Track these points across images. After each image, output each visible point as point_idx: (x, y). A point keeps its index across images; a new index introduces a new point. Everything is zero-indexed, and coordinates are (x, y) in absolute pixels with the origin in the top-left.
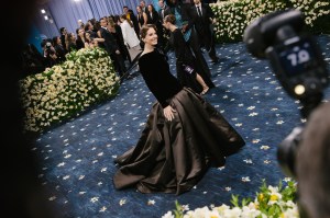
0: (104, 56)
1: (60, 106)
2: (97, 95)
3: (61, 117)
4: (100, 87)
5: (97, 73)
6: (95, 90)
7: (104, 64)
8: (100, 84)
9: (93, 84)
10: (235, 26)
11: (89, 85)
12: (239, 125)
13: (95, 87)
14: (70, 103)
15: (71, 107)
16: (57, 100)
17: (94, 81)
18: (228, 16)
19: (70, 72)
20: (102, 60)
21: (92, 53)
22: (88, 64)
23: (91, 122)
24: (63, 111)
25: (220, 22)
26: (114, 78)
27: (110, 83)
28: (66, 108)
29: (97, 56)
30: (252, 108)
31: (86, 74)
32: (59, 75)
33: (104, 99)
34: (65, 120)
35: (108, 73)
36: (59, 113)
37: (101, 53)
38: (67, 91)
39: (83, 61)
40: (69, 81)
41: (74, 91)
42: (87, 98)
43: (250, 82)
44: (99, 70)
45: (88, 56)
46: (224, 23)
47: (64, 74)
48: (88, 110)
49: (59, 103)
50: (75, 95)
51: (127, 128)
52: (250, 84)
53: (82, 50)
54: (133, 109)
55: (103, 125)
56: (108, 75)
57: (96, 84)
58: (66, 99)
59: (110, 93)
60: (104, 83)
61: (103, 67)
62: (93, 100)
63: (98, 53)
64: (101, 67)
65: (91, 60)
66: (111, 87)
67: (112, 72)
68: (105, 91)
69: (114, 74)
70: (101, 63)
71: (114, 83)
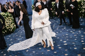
0: (10, 16)
2: (6, 31)
4: (7, 28)
12: (60, 48)
21: (6, 14)
26: (13, 25)
30: (65, 42)
35: (11, 23)
37: (10, 15)
43: (65, 32)
44: (8, 21)
45: (4, 15)
52: (65, 33)
54: (20, 38)
56: (11, 24)
59: (11, 30)
60: (9, 27)
61: (10, 20)
62: (4, 33)
63: (8, 15)
64: (9, 20)
65: (5, 17)
66: (12, 28)
67: (13, 23)
68: (9, 30)
69: (14, 24)
70: (9, 19)
71: (13, 27)
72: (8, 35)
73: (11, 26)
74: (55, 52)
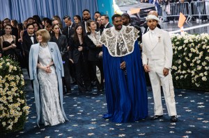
0: (14, 73)
10: (203, 70)
18: (195, 55)
25: (184, 61)
26: (22, 106)
29: (4, 72)
35: (15, 98)
44: (3, 92)
46: (188, 63)
56: (15, 101)
59: (10, 127)
60: (6, 112)
63: (8, 68)
64: (6, 88)
66: (13, 119)
67: (21, 97)
68: (4, 124)
69: (23, 101)
70: (9, 82)
71: (21, 113)
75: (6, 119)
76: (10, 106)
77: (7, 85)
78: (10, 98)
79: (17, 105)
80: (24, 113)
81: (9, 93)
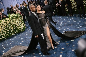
1: (3, 34)
2: (17, 31)
3: (3, 39)
4: (18, 28)
5: (17, 23)
6: (16, 29)
7: (20, 20)
8: (18, 27)
9: (16, 27)
11: (14, 27)
12: (68, 44)
13: (16, 28)
14: (7, 33)
15: (7, 35)
16: (2, 32)
17: (16, 26)
19: (8, 22)
20: (20, 18)
21: (16, 15)
22: (14, 20)
23: (13, 41)
24: (4, 36)
26: (23, 25)
27: (22, 27)
28: (5, 35)
29: (17, 17)
31: (13, 23)
32: (3, 23)
33: (19, 32)
34: (4, 40)
35: (21, 23)
36: (2, 37)
37: (19, 16)
38: (6, 29)
39: (12, 18)
40: (7, 25)
41: (8, 29)
42: (13, 32)
44: (18, 22)
45: (14, 17)
47: (5, 23)
48: (13, 36)
49: (2, 33)
50: (8, 30)
51: (27, 43)
53: (12, 14)
55: (18, 42)
57: (17, 27)
58: (5, 32)
59: (22, 30)
61: (20, 21)
62: (15, 32)
65: (15, 18)
66: (22, 28)
68: (20, 30)
69: (23, 24)
70: (19, 19)
72: (19, 35)
73: (21, 26)
74: (63, 49)
75: (20, 28)
76: (21, 25)
77: (19, 20)
78: (20, 23)
79: (22, 25)
80: (24, 26)
81: (20, 22)
